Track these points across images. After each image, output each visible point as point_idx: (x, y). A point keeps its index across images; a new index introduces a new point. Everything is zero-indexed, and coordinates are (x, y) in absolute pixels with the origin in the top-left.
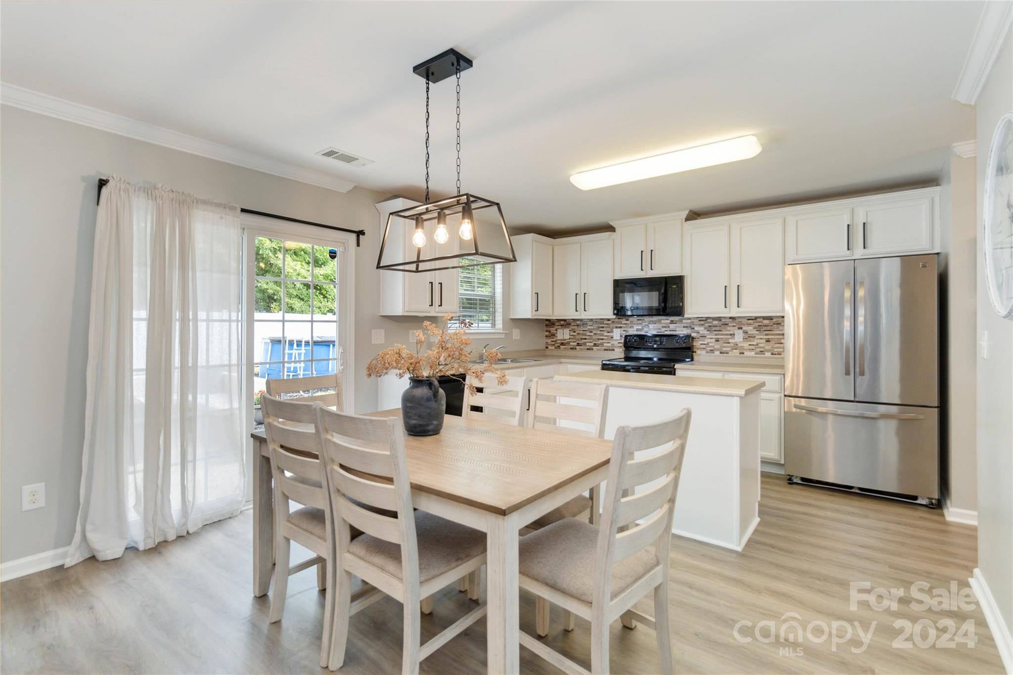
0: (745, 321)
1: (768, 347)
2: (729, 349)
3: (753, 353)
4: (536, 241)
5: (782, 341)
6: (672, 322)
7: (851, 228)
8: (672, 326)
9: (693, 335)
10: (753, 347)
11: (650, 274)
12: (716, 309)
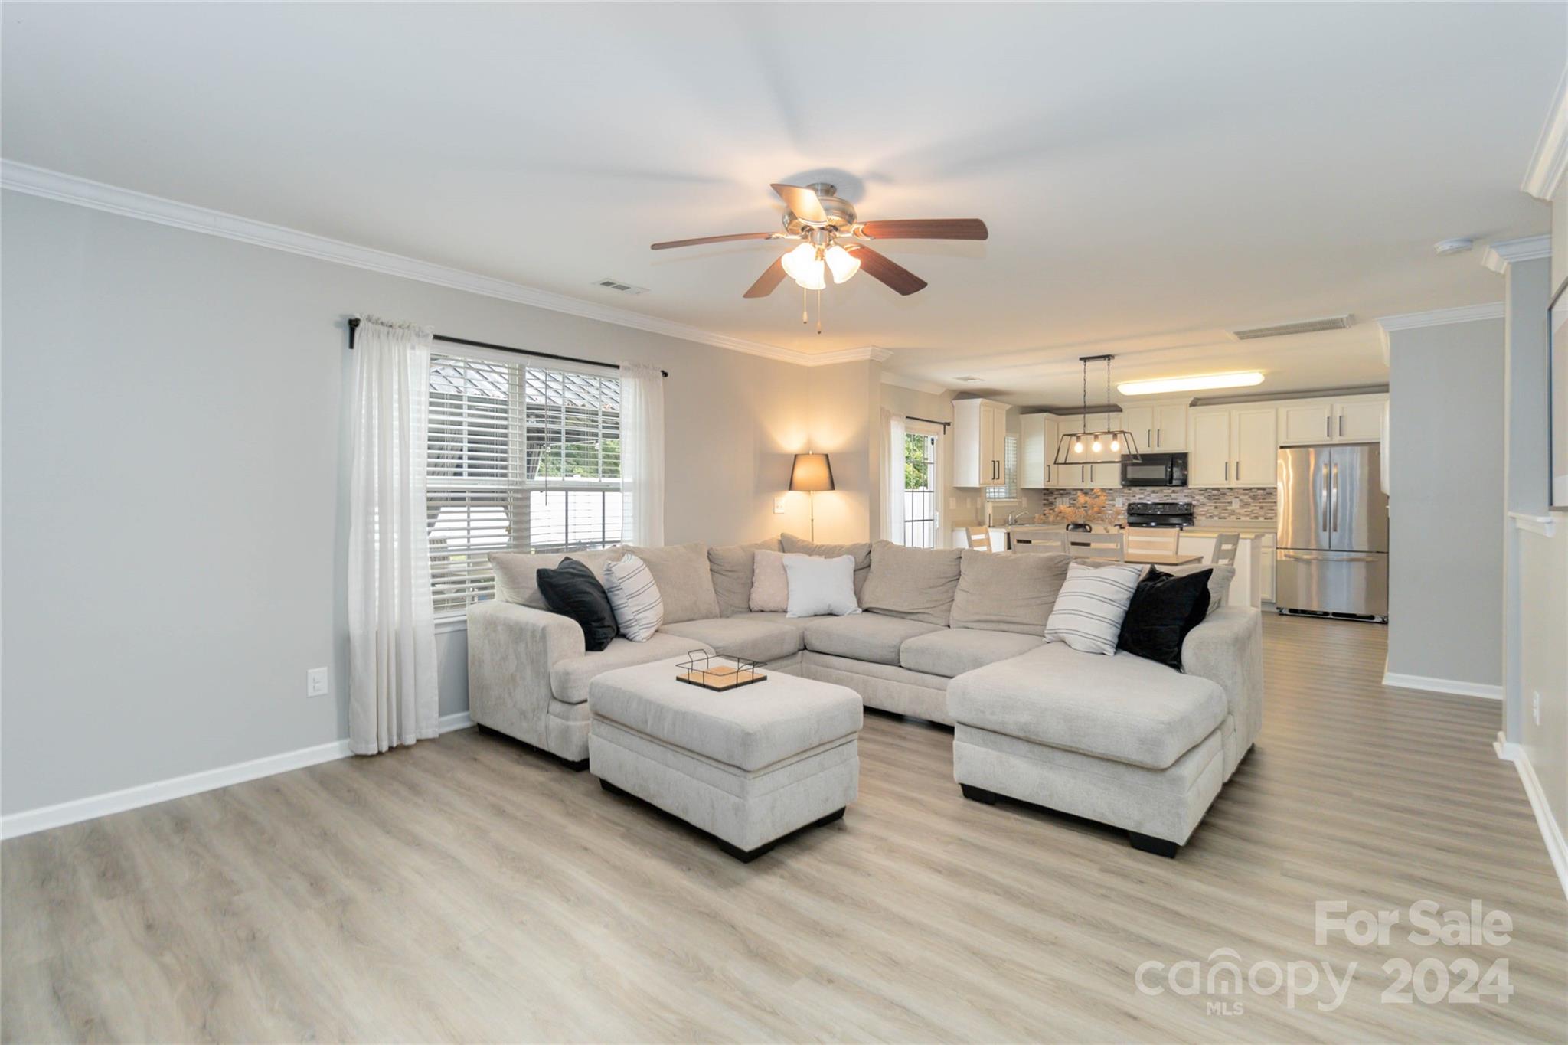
0: (1241, 491)
1: (1262, 513)
2: (1227, 515)
3: (1248, 519)
4: (1048, 419)
5: (1274, 508)
6: (1174, 492)
7: (1330, 420)
8: (1173, 495)
9: (1194, 503)
10: (1248, 513)
11: (1156, 450)
12: (1218, 481)
